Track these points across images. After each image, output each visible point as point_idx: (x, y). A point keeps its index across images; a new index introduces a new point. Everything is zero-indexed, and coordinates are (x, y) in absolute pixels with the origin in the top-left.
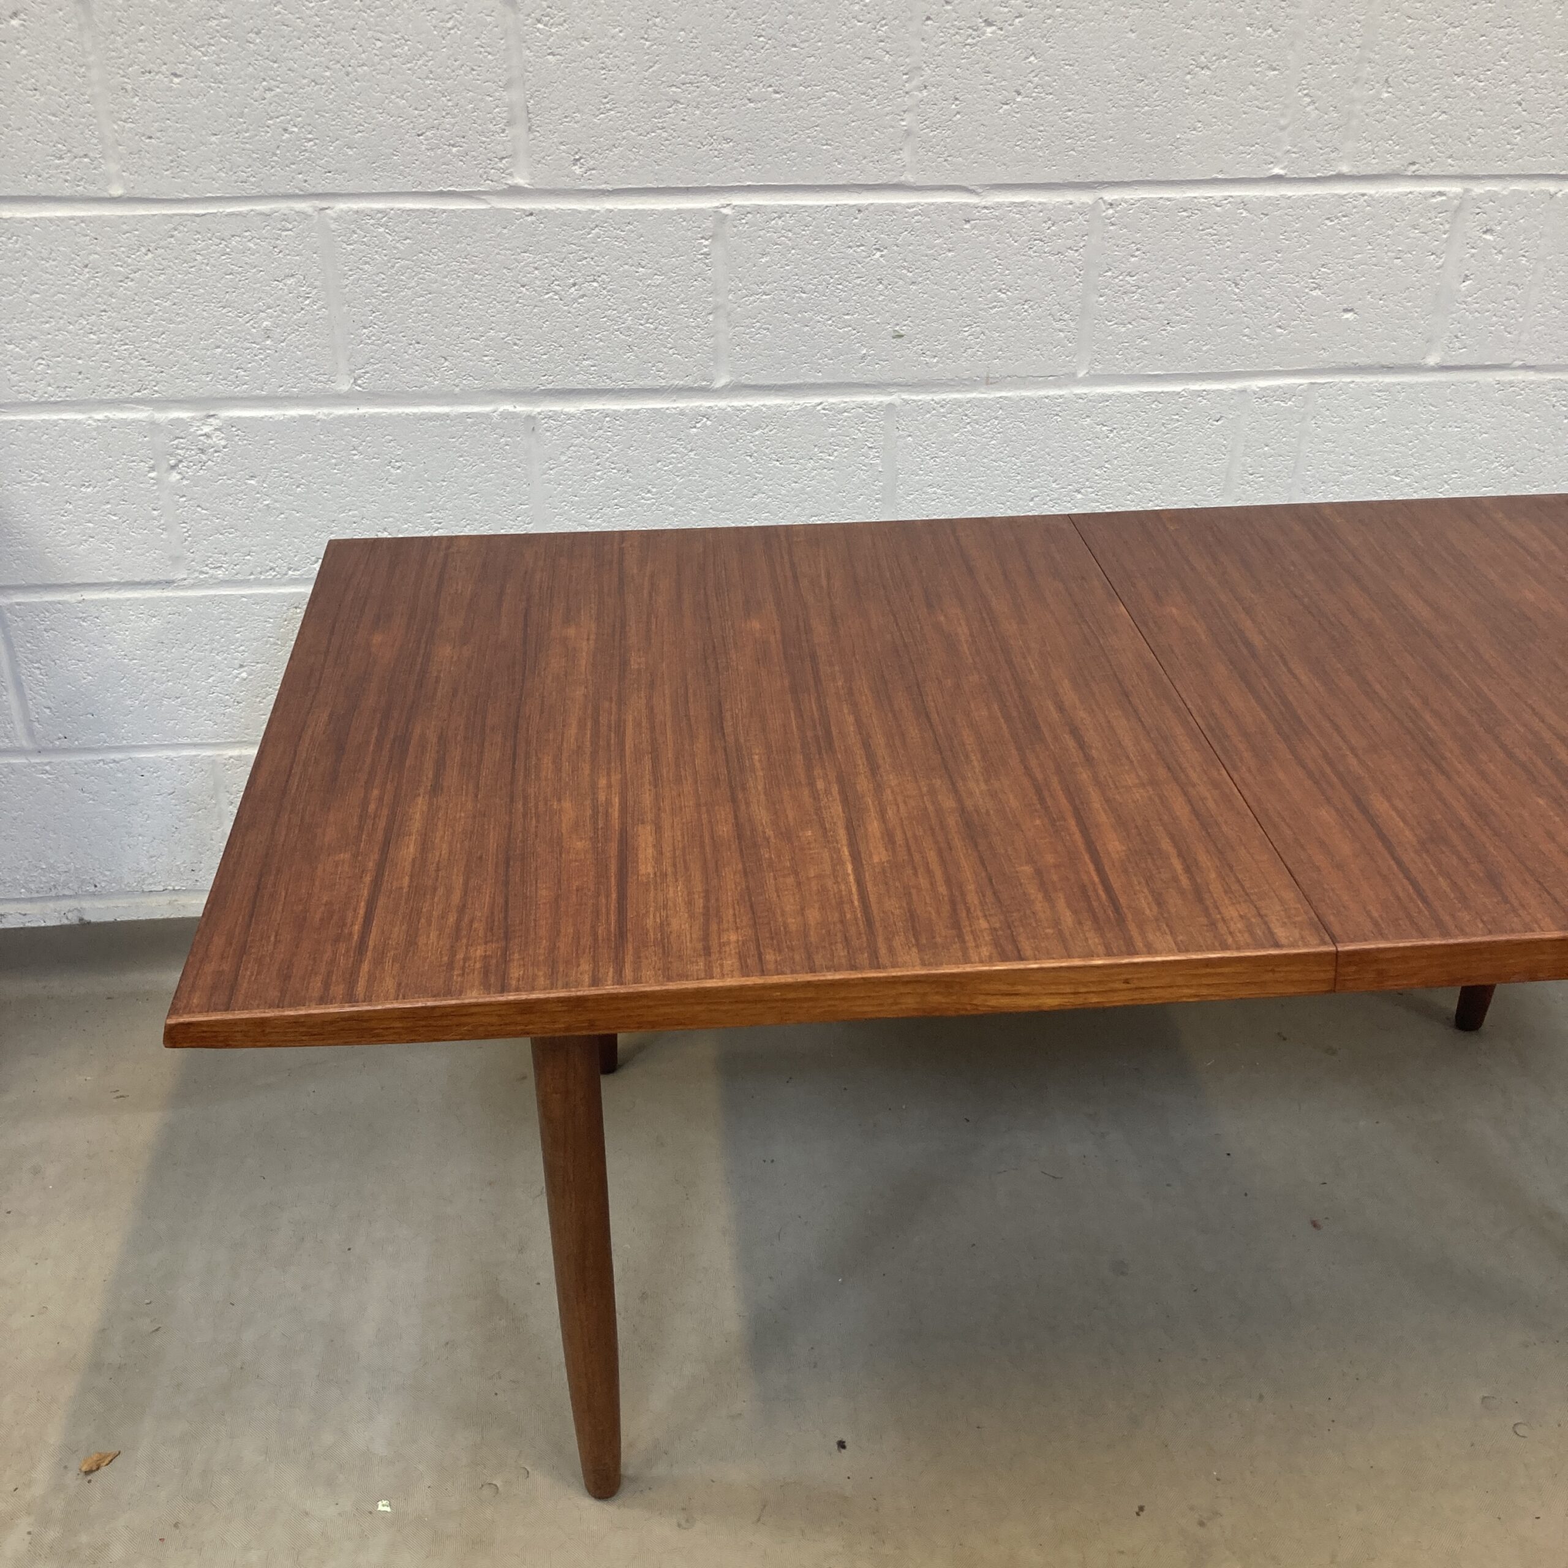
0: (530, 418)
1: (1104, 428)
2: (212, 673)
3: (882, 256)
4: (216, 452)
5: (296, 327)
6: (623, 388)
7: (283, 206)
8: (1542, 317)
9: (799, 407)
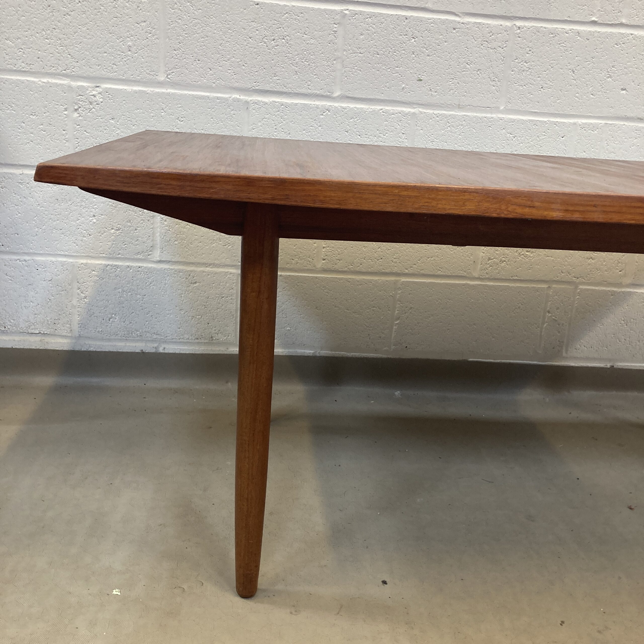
0: (247, 102)
1: (511, 136)
2: (80, 218)
3: (415, 41)
4: (97, 104)
5: (143, 47)
6: (291, 92)
9: (371, 110)
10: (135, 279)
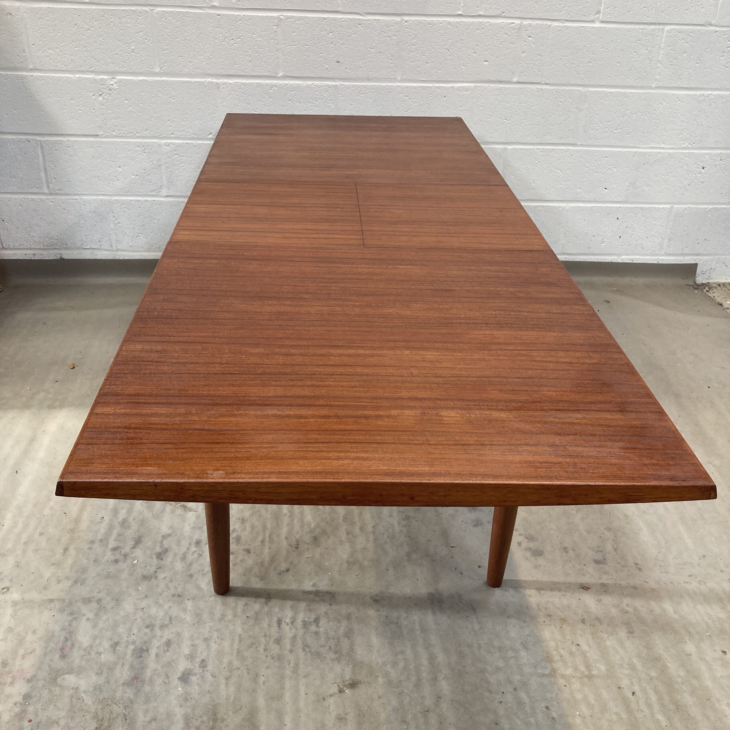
0: (217, 84)
1: (407, 98)
2: (110, 169)
3: (332, 35)
4: (115, 90)
5: (142, 49)
7: (140, 8)
8: (550, 67)
9: (306, 85)
10: (151, 209)
